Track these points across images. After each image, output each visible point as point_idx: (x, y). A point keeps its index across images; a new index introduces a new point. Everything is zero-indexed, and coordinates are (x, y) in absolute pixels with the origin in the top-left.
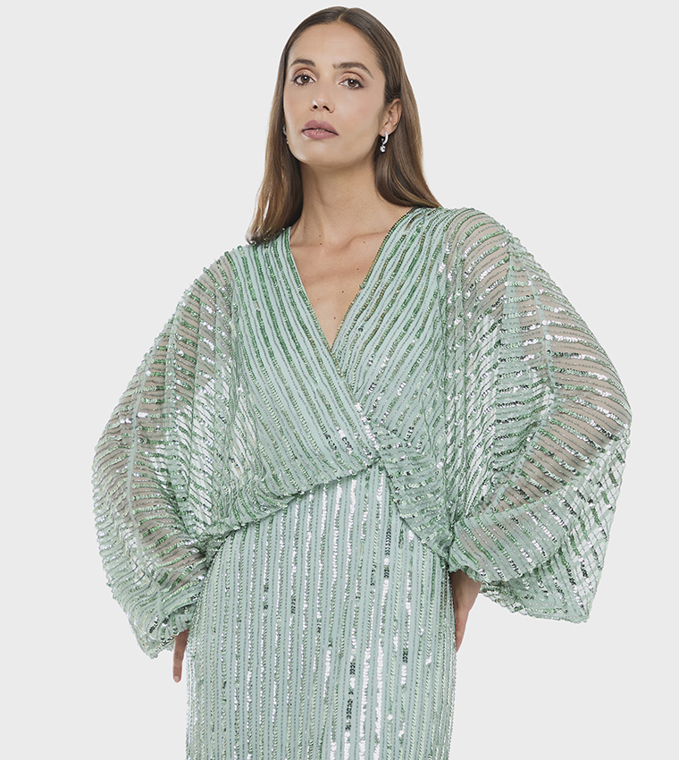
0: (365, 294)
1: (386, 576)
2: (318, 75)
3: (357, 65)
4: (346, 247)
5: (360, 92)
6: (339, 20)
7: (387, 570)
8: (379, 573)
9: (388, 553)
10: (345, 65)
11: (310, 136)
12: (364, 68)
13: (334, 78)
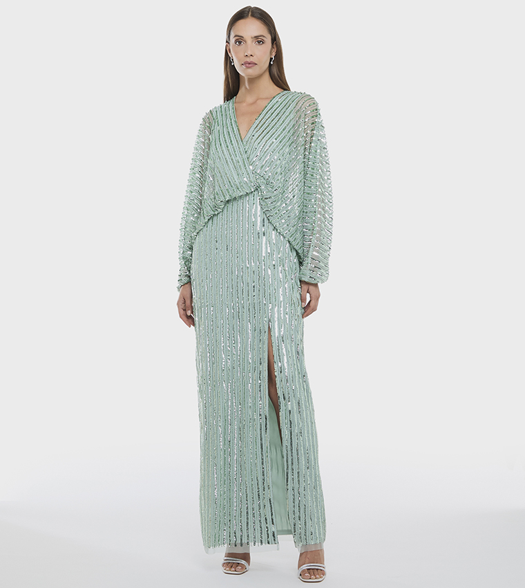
0: (257, 122)
1: (264, 235)
2: (246, 42)
3: (260, 36)
4: (255, 103)
5: (263, 45)
6: (250, 16)
7: (264, 233)
8: (261, 234)
9: (264, 226)
10: (255, 37)
11: (246, 67)
12: (264, 37)
13: (252, 41)
